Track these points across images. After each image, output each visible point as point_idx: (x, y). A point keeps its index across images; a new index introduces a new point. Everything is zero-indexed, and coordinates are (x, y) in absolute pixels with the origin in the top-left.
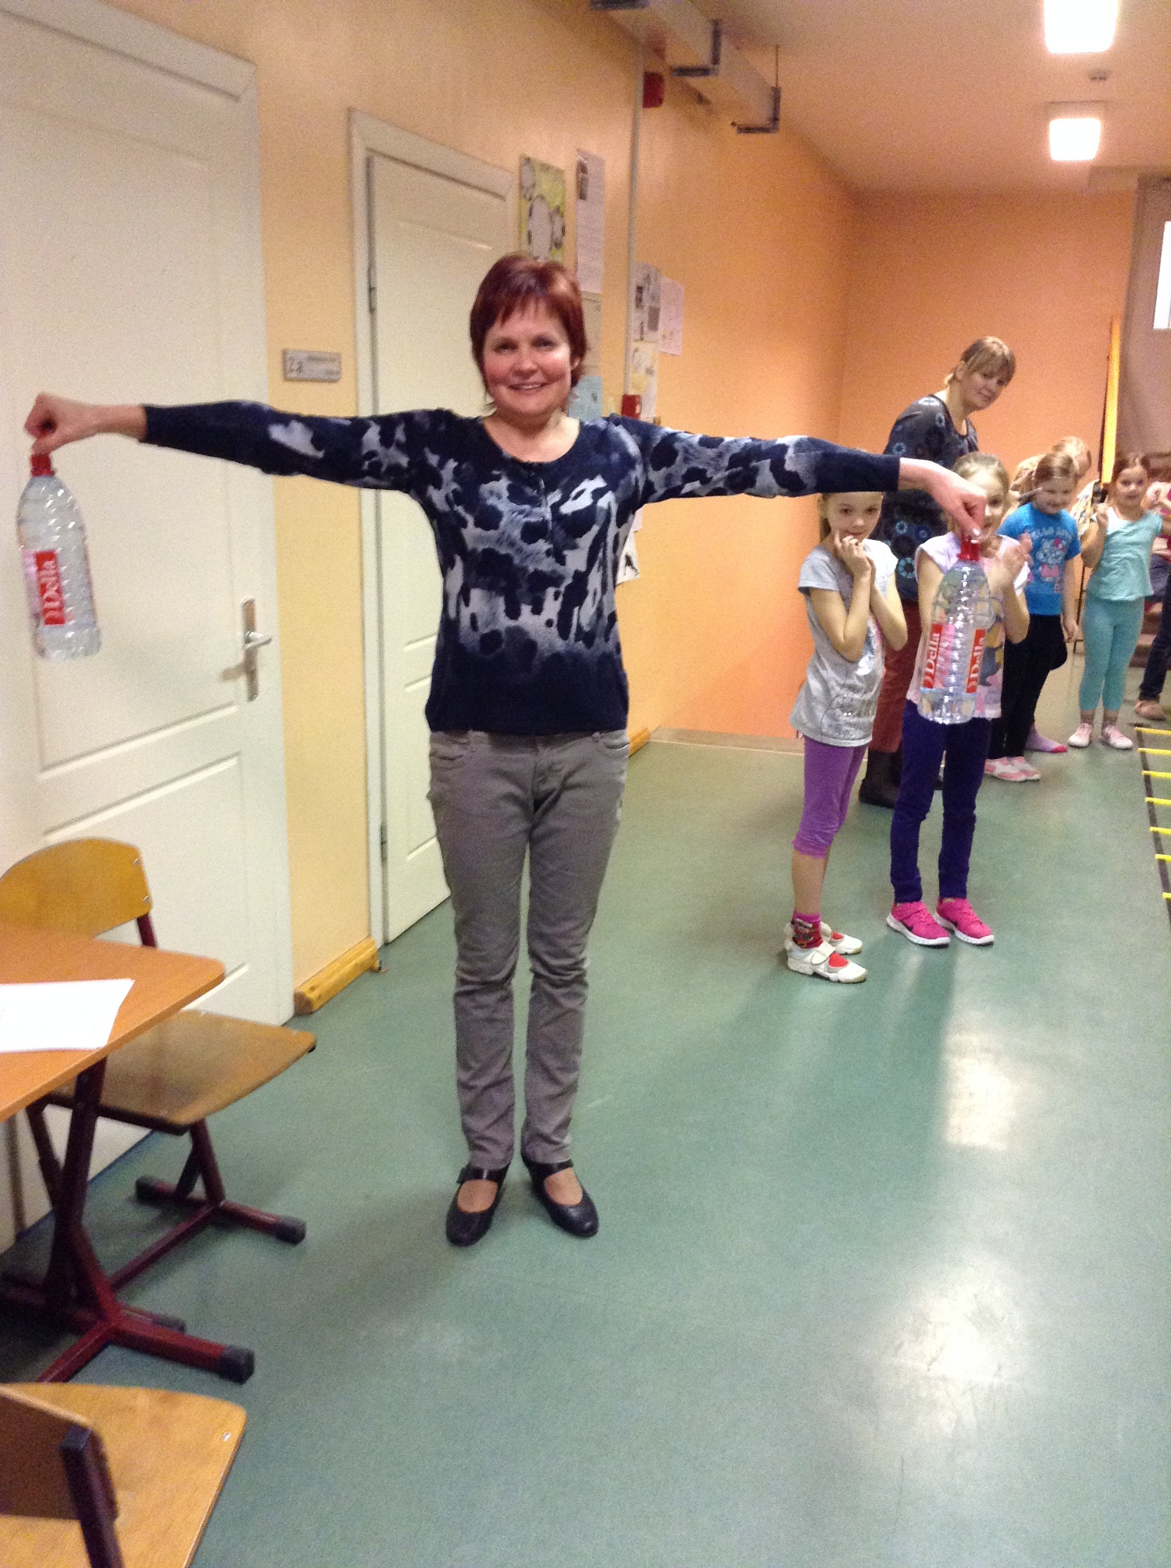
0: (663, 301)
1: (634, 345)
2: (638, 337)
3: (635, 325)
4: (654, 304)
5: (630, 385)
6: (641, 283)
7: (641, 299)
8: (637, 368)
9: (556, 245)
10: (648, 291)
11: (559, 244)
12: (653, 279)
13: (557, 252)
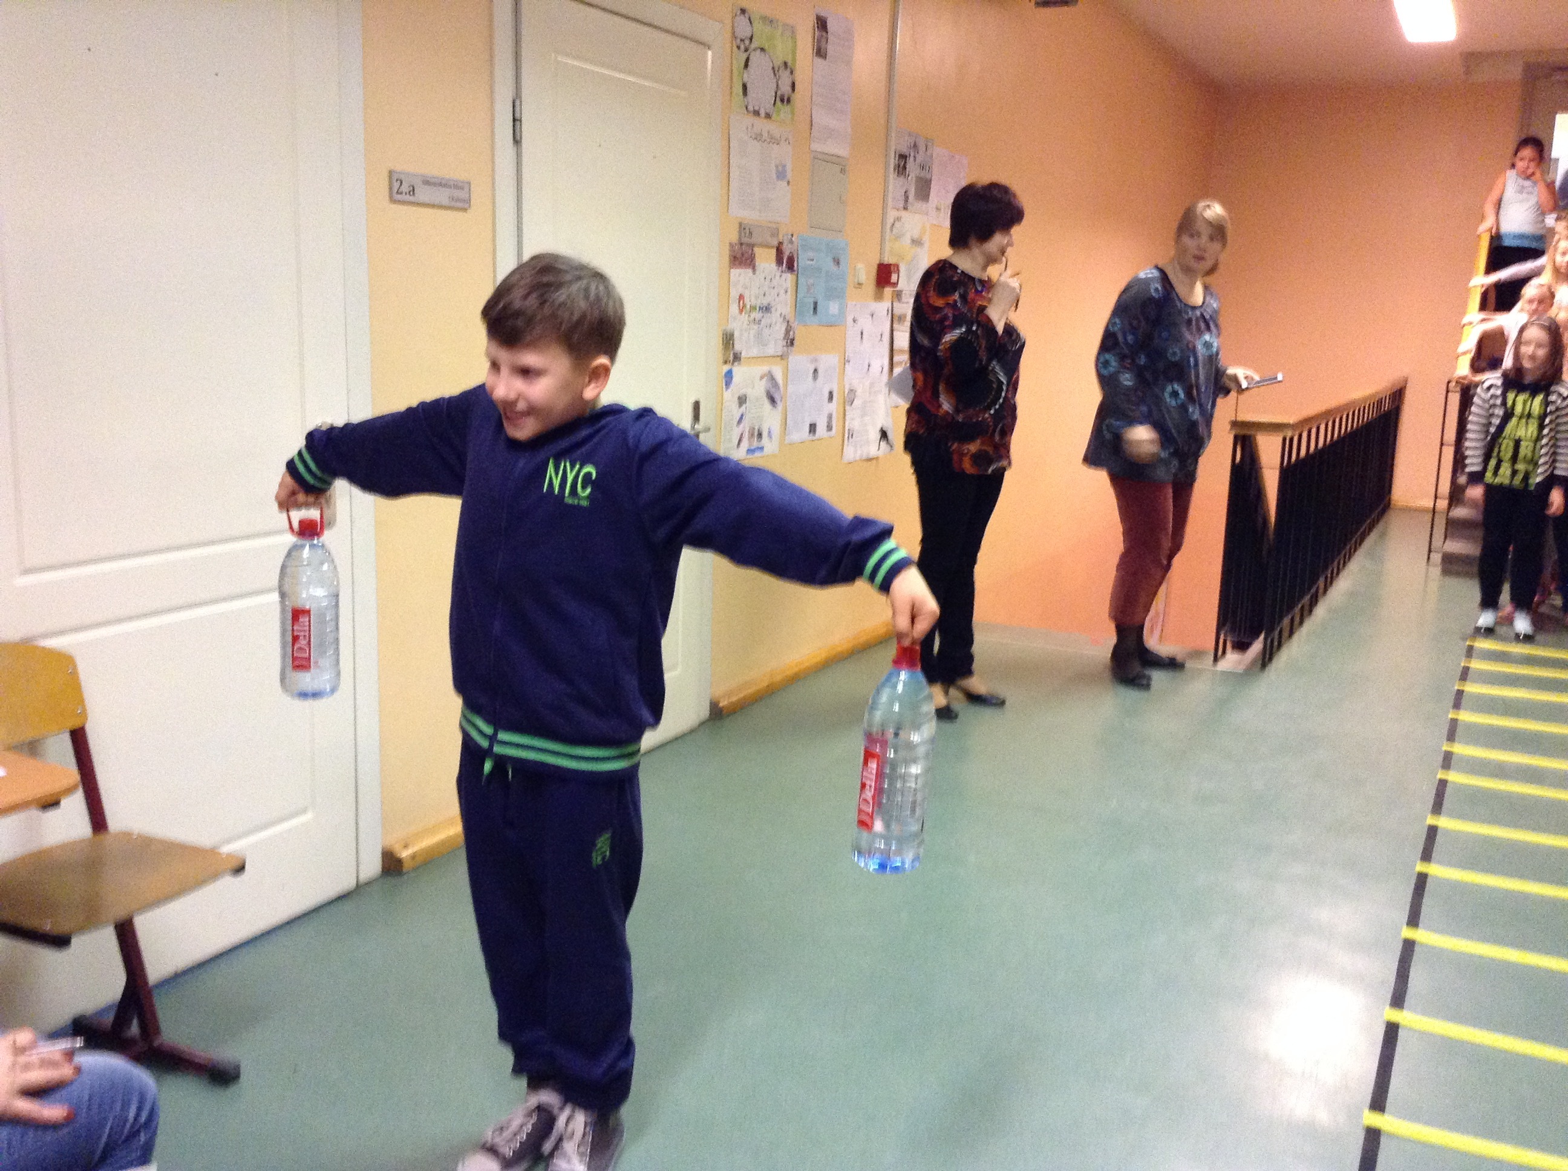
0: (935, 172)
2: (901, 204)
3: (895, 194)
4: (923, 174)
5: (888, 254)
6: (904, 150)
7: (905, 168)
8: (898, 237)
9: (782, 100)
10: (915, 160)
11: (786, 100)
12: (922, 148)
13: (785, 109)
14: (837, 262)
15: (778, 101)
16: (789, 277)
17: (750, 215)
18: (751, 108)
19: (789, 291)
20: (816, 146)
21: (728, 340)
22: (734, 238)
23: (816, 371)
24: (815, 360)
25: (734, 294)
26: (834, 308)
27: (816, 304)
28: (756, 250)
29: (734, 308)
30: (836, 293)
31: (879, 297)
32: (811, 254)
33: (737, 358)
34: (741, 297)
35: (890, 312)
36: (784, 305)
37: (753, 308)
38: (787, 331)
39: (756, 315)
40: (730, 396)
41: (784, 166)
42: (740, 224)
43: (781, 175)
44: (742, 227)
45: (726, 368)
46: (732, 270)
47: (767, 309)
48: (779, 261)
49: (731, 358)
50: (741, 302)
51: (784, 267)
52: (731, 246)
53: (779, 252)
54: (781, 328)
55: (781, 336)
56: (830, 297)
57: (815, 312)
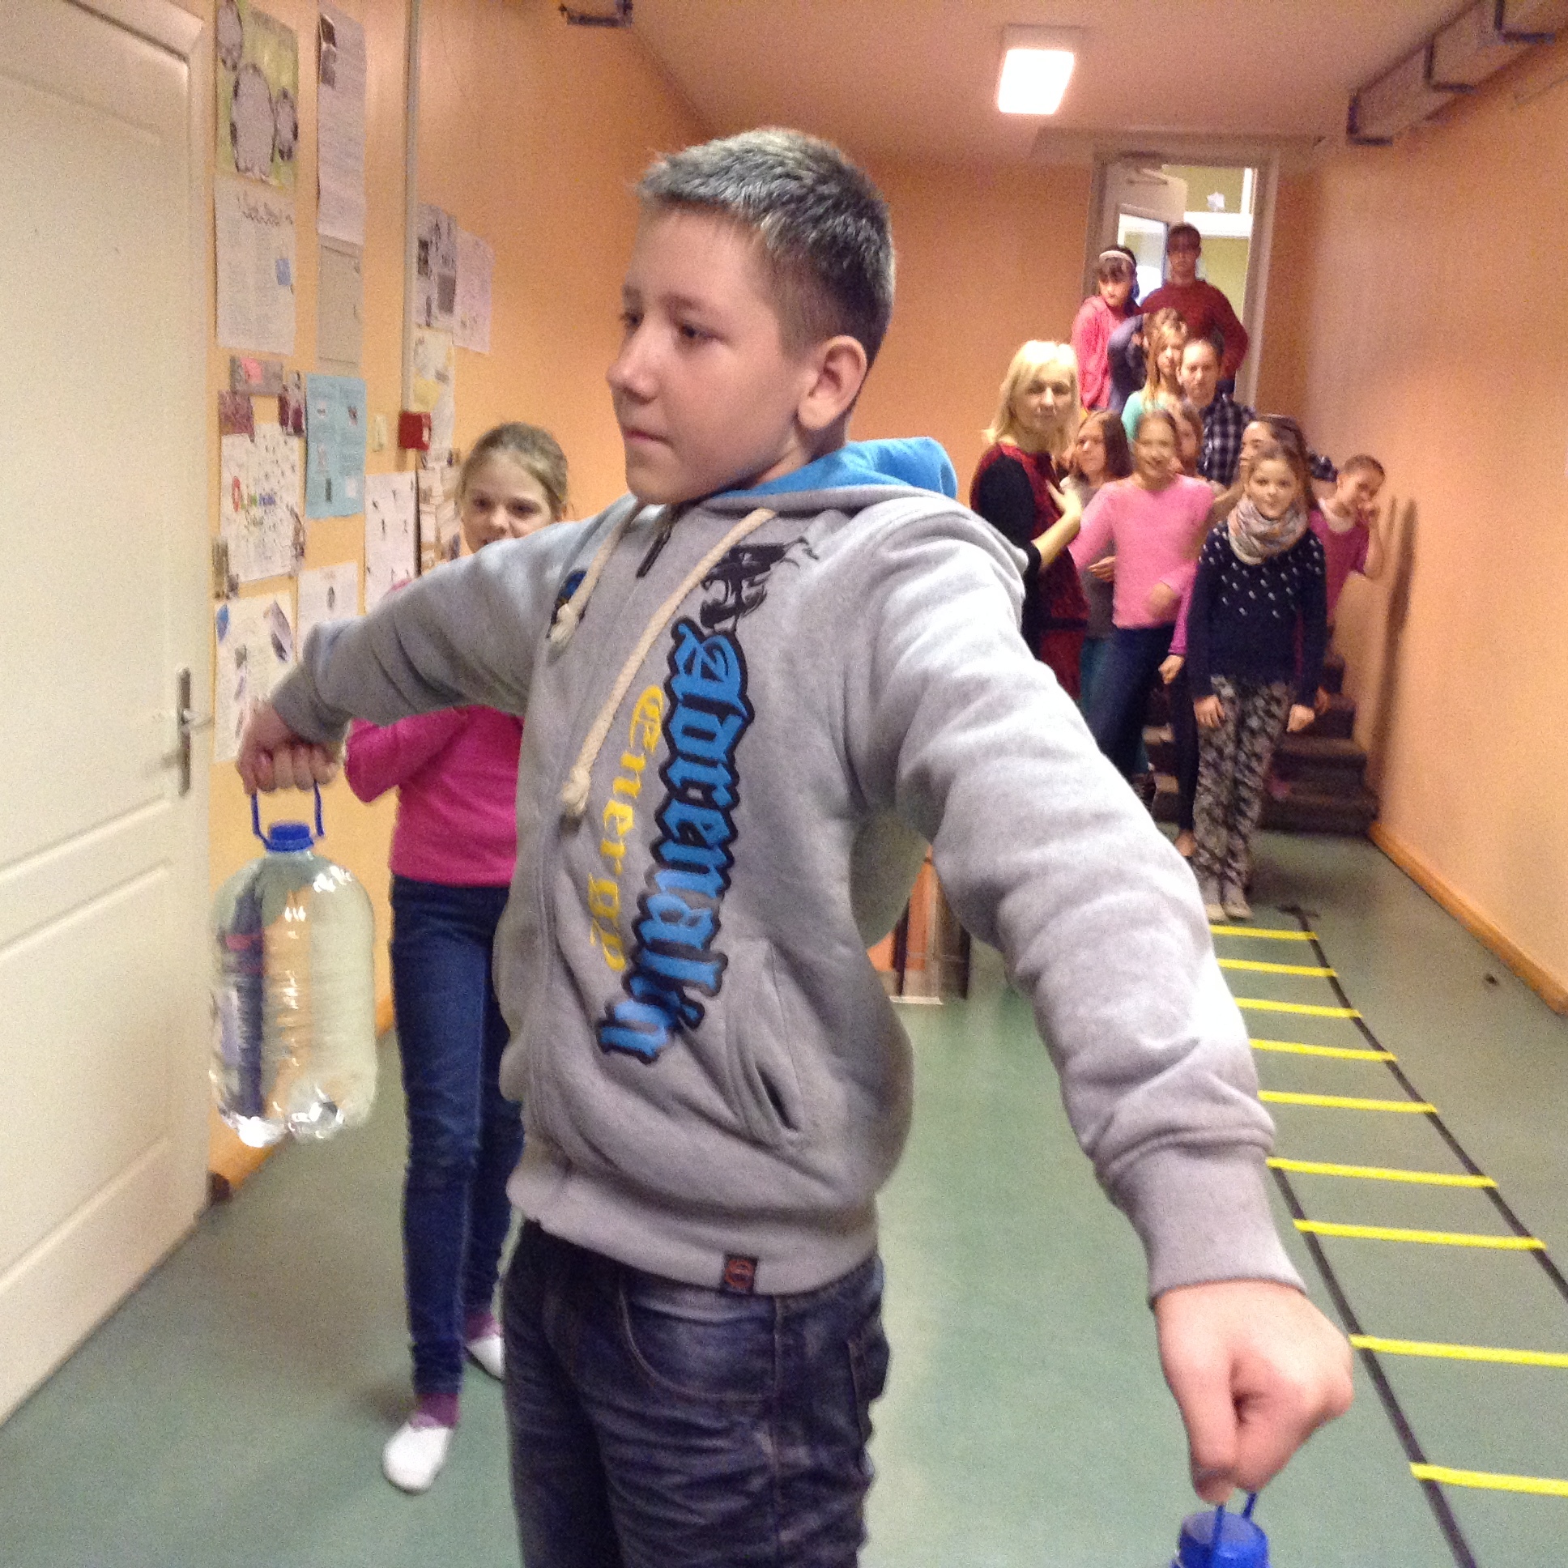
0: (460, 269)
1: (416, 334)
2: (422, 320)
3: (417, 302)
4: (446, 271)
5: (412, 397)
6: (426, 236)
7: (426, 262)
8: (421, 370)
9: (281, 153)
10: (437, 249)
12: (444, 231)
13: (284, 167)
14: (353, 415)
15: (277, 157)
16: (296, 443)
17: (244, 345)
18: (242, 165)
19: (297, 468)
20: (326, 230)
21: (221, 556)
22: (225, 387)
23: (332, 592)
24: (331, 576)
25: (227, 479)
26: (348, 488)
27: (329, 483)
28: (253, 400)
29: (227, 504)
30: (352, 467)
31: (401, 466)
32: (322, 405)
33: (234, 587)
34: (236, 484)
35: (415, 485)
36: (290, 496)
37: (253, 501)
38: (297, 533)
39: (257, 511)
40: (226, 653)
41: (285, 262)
42: (233, 361)
43: (283, 278)
44: (234, 365)
45: (218, 606)
46: (228, 440)
47: (269, 501)
48: (283, 422)
49: (226, 588)
50: (237, 491)
51: (291, 429)
52: (221, 396)
53: (283, 404)
54: (287, 530)
55: (288, 542)
56: (346, 472)
57: (329, 498)
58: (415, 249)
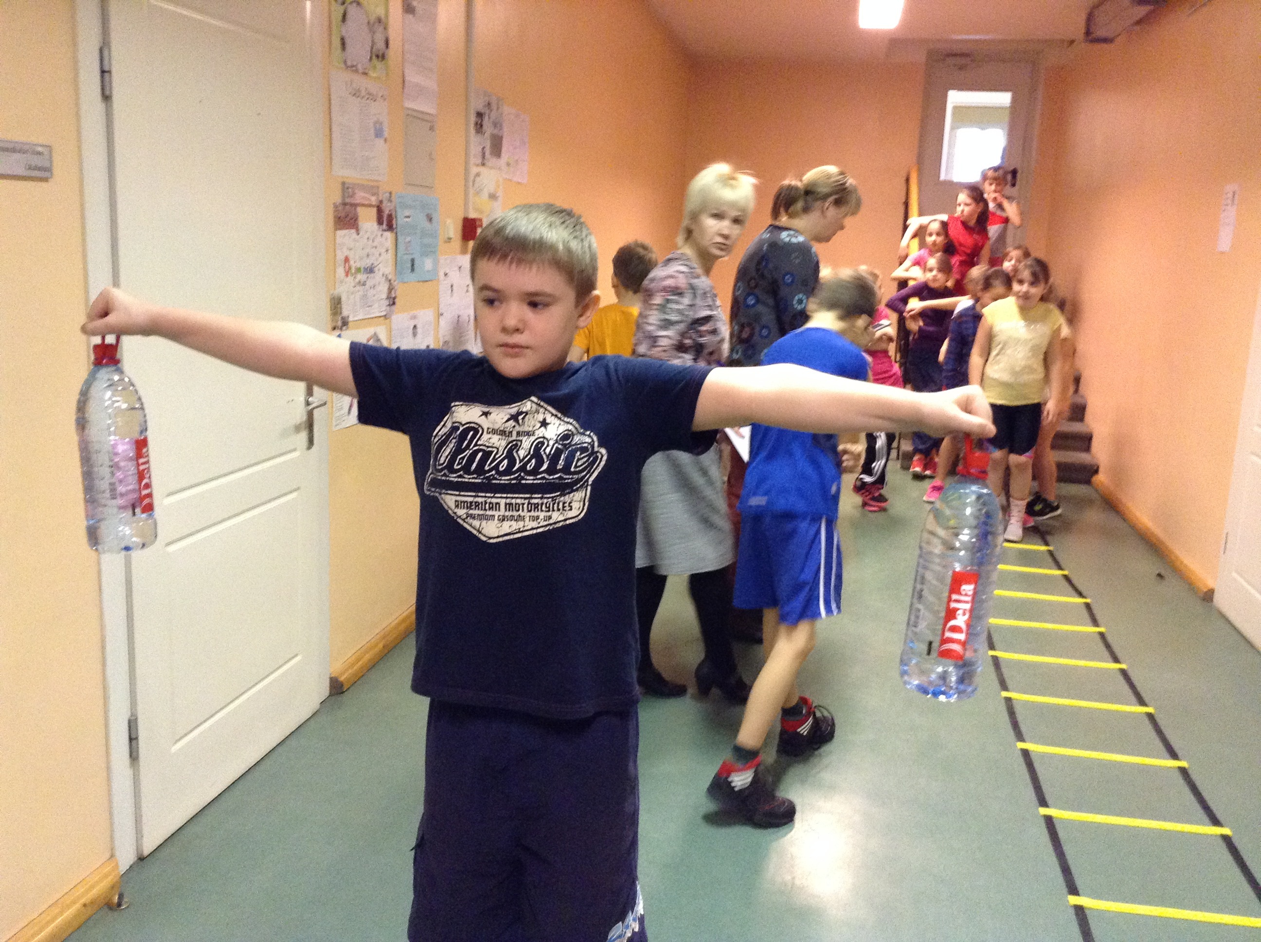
0: (505, 129)
2: (479, 161)
3: (475, 150)
4: (496, 132)
5: (471, 209)
6: (480, 107)
7: (481, 126)
8: (478, 193)
9: (377, 56)
10: (489, 118)
11: (381, 57)
12: (494, 106)
13: (379, 64)
14: (430, 219)
15: (374, 57)
16: (389, 235)
17: (351, 175)
18: (349, 63)
19: (390, 250)
20: (409, 104)
21: (336, 304)
22: (339, 200)
23: (415, 327)
24: (414, 317)
25: (340, 257)
26: (428, 264)
27: (413, 261)
28: (360, 210)
29: (341, 271)
30: (429, 250)
31: (464, 250)
32: (407, 212)
33: (345, 323)
34: (347, 260)
36: (385, 266)
37: (358, 270)
38: (391, 289)
39: (361, 277)
41: (381, 124)
42: (343, 184)
43: (379, 133)
44: (345, 187)
46: (340, 233)
47: (370, 270)
48: (380, 222)
49: (340, 323)
50: (347, 264)
51: (384, 226)
52: (336, 206)
53: (380, 211)
54: (384, 288)
55: (384, 296)
56: (425, 254)
57: (413, 270)
58: (473, 119)
